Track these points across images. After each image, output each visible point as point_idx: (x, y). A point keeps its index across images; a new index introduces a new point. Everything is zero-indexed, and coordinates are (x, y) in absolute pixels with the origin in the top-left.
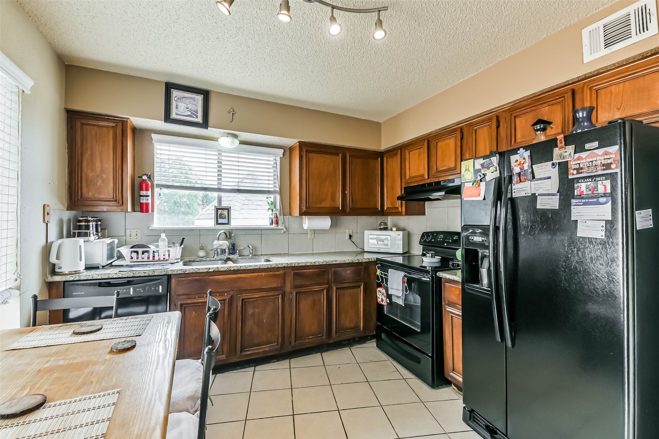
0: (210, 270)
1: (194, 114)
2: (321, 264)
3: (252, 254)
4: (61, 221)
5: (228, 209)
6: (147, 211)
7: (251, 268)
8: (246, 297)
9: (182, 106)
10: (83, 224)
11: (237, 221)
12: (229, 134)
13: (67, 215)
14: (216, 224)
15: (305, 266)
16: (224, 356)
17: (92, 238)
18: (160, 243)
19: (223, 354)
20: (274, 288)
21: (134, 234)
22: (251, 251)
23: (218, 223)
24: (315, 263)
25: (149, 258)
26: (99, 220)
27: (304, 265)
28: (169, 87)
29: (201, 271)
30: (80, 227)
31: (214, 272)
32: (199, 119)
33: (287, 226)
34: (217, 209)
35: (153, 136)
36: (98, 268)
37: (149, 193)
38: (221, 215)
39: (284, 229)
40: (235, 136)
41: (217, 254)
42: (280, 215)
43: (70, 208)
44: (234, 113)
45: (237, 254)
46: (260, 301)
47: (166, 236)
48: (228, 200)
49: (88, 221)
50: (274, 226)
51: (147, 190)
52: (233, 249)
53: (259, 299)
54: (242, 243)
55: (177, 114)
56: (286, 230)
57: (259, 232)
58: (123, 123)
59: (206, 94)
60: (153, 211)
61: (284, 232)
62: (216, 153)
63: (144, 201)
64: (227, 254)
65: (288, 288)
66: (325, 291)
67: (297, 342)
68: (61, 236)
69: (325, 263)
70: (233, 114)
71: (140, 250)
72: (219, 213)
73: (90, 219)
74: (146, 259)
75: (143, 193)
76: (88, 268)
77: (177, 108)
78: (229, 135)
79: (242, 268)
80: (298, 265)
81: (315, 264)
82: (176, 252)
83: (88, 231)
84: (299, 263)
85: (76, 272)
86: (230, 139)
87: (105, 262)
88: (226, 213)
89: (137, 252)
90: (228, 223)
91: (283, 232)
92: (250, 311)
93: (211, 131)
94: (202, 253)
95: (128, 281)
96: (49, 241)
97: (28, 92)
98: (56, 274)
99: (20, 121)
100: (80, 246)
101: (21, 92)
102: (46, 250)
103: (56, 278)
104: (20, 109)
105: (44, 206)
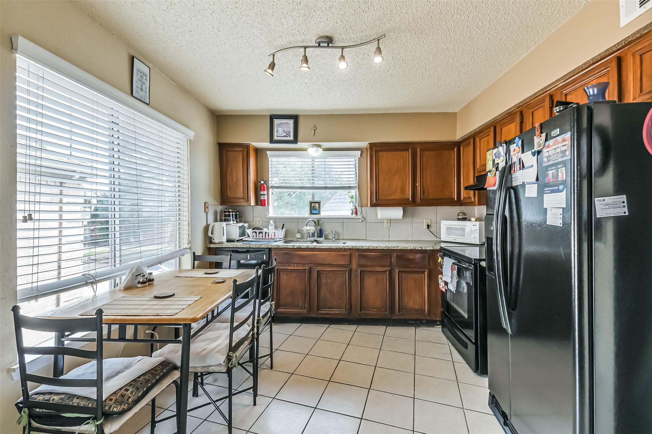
0: (295, 247)
1: (288, 135)
2: (383, 248)
3: (335, 238)
4: (216, 213)
5: (319, 203)
6: (265, 205)
7: (323, 247)
8: (320, 269)
9: (280, 130)
10: (227, 213)
11: (325, 212)
12: (314, 145)
13: (219, 208)
14: (310, 214)
15: (368, 249)
16: (305, 311)
17: (232, 222)
18: (270, 227)
19: (305, 309)
20: (342, 265)
21: (258, 221)
22: (334, 236)
23: (311, 213)
24: (377, 247)
25: (262, 237)
26: (238, 211)
27: (367, 248)
28: (272, 118)
29: (289, 247)
30: (225, 216)
31: (297, 248)
32: (291, 138)
33: (365, 216)
34: (311, 203)
35: (268, 153)
36: (234, 241)
37: (265, 192)
38: (314, 207)
39: (362, 219)
40: (319, 146)
41: (309, 236)
42: (359, 207)
43: (222, 204)
44: (316, 128)
45: (324, 237)
46: (331, 274)
47: (273, 222)
48: (319, 195)
49: (229, 212)
50: (354, 215)
51: (264, 190)
52: (321, 234)
53: (330, 272)
54: (328, 229)
55: (277, 136)
56: (363, 219)
57: (341, 221)
58: (247, 147)
59: (295, 118)
60: (268, 205)
61: (362, 221)
62: (311, 160)
63: (262, 198)
64: (316, 237)
65: (354, 266)
66: (387, 272)
67: (362, 312)
68: (216, 220)
69: (387, 248)
70: (315, 130)
71: (258, 231)
72: (312, 206)
73: (231, 210)
74: (261, 237)
75: (262, 193)
76: (229, 241)
77: (277, 132)
78: (314, 146)
79: (317, 247)
80: (362, 248)
81: (377, 248)
82: (280, 234)
83: (229, 218)
84: (362, 247)
85: (222, 243)
86: (315, 149)
87: (238, 238)
88: (317, 205)
89: (256, 232)
90: (319, 214)
91: (360, 221)
92: (324, 281)
93: (299, 145)
94: (298, 236)
95: (247, 250)
96: (208, 223)
97: (192, 139)
98: (211, 242)
99: (189, 156)
100: (223, 227)
101: (188, 140)
102: (207, 228)
103: (212, 246)
104: (189, 149)
105: (205, 203)
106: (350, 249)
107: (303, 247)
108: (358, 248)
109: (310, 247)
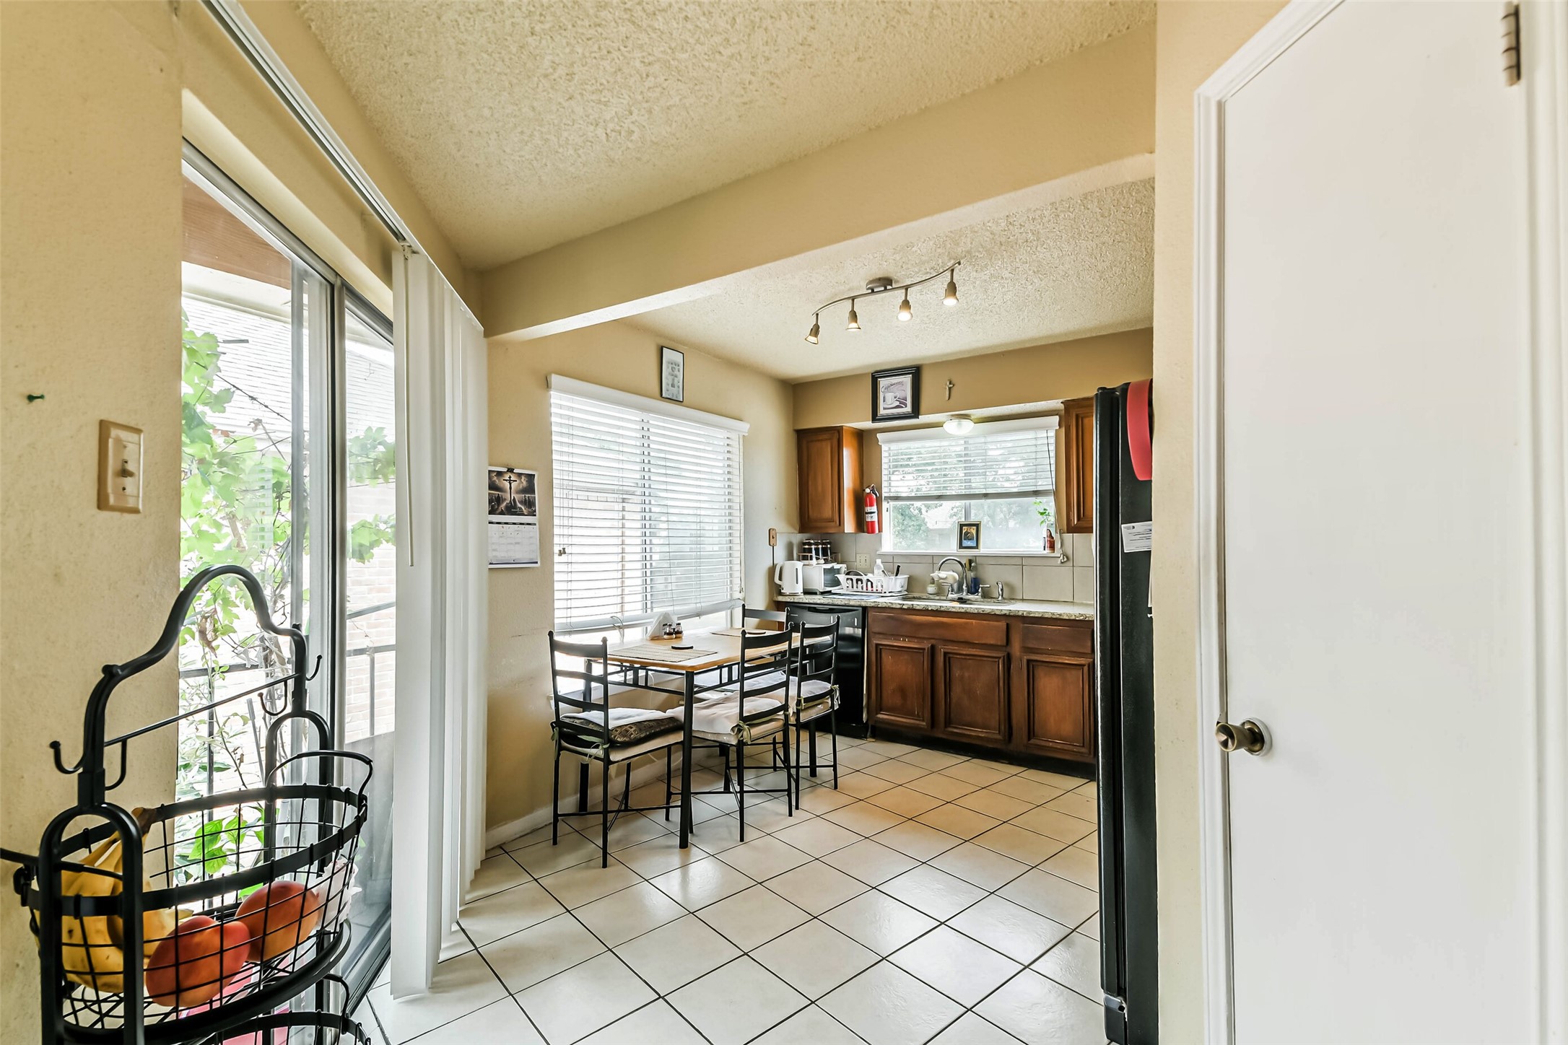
0: (904, 607)
1: (902, 403)
2: (1073, 618)
3: (1002, 596)
4: (790, 546)
5: (977, 526)
6: (873, 532)
8: (949, 651)
9: (890, 396)
10: (807, 547)
11: (991, 544)
12: (952, 415)
13: (797, 538)
14: (960, 548)
15: (1041, 617)
16: (925, 724)
17: (814, 561)
18: (876, 571)
19: (923, 721)
20: (992, 645)
21: (863, 561)
22: (1000, 592)
23: (961, 546)
24: (1060, 615)
25: (862, 588)
26: (829, 543)
27: (1040, 615)
28: (875, 378)
29: (894, 606)
30: (805, 550)
31: (908, 609)
32: (908, 409)
33: (1070, 552)
34: (962, 526)
35: (879, 436)
36: (815, 594)
37: (874, 509)
38: (967, 533)
39: (1061, 558)
40: (966, 417)
41: (952, 591)
42: (1056, 532)
43: (802, 530)
44: (951, 386)
45: (980, 594)
46: (970, 661)
47: (882, 562)
48: (979, 511)
49: (810, 544)
50: (1048, 551)
51: (871, 505)
52: (974, 586)
53: (968, 657)
54: (991, 577)
55: (884, 409)
56: (1065, 559)
57: (1018, 561)
58: (838, 431)
59: (916, 372)
60: (880, 530)
61: (1062, 563)
62: (962, 442)
63: (869, 520)
64: (965, 593)
65: (1016, 649)
66: (1086, 668)
67: (1033, 741)
68: (790, 558)
69: (1082, 618)
70: (950, 388)
71: (855, 578)
72: (964, 532)
73: (812, 541)
74: (860, 589)
75: (868, 509)
76: (806, 592)
77: (884, 401)
78: (952, 418)
79: (942, 609)
80: (1028, 615)
81: (1061, 617)
82: (898, 583)
83: (809, 555)
84: (1030, 612)
85: (794, 595)
86: (955, 422)
87: (821, 588)
88: (973, 530)
89: (852, 580)
90: (977, 547)
91: (1059, 562)
92: (956, 673)
93: (923, 419)
94: (931, 589)
95: (830, 609)
96: (775, 563)
97: (746, 434)
98: (780, 594)
99: (742, 461)
100: (797, 569)
101: (741, 437)
102: (772, 571)
103: (780, 599)
104: (742, 450)
105: (769, 530)
106: (1005, 615)
107: (918, 608)
108: (1020, 614)
109: (930, 609)
